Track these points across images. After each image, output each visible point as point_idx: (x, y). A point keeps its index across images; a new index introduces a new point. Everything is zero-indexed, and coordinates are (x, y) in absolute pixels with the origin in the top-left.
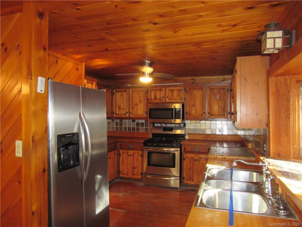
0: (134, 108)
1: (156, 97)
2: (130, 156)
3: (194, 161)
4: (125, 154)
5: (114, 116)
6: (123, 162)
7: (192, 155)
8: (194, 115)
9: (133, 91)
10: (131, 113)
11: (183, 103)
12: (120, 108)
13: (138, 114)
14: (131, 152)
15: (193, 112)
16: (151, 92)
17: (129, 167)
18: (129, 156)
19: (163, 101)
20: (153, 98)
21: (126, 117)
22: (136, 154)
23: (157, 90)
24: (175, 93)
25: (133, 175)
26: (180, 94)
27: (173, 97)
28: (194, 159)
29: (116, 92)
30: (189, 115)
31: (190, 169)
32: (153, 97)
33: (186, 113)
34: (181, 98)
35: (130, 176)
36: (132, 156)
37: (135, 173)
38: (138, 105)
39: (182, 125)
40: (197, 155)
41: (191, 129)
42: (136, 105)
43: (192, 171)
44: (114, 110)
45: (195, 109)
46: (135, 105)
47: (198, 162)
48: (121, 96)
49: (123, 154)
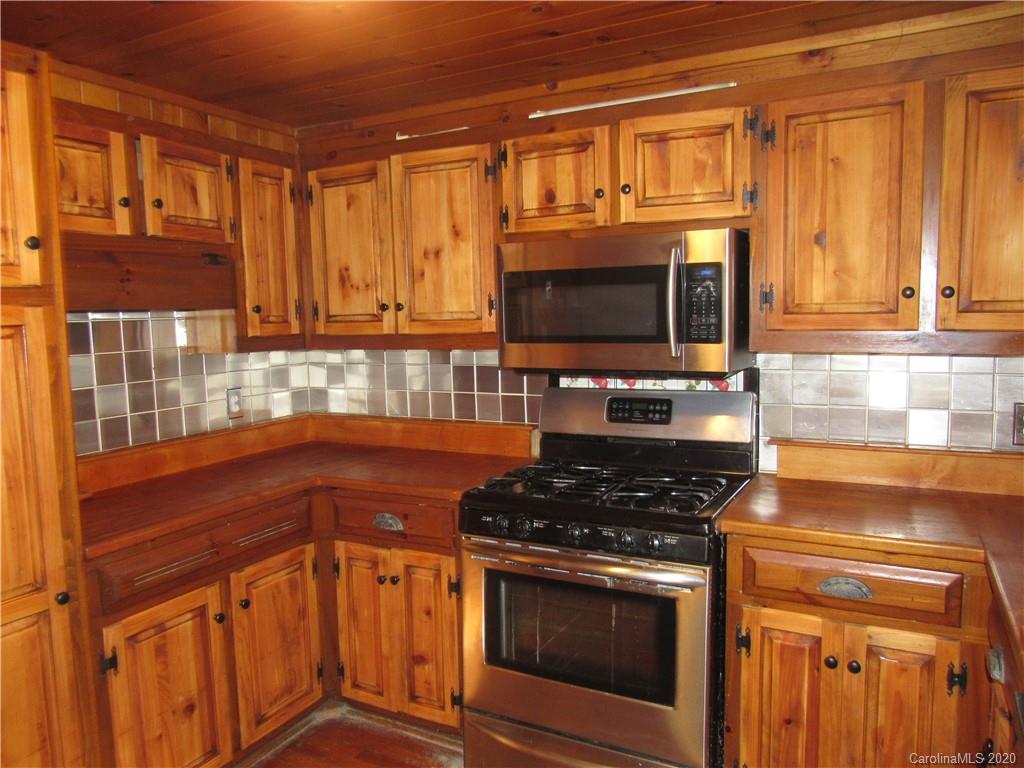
0: (423, 274)
1: (550, 197)
2: (388, 582)
3: (824, 667)
4: (361, 569)
5: (321, 329)
6: (353, 613)
7: (806, 623)
8: (821, 312)
9: (409, 170)
10: (405, 310)
11: (740, 226)
12: (344, 280)
13: (447, 317)
14: (396, 559)
15: (818, 291)
16: (518, 163)
17: (385, 648)
18: (381, 580)
19: (601, 223)
20: (535, 205)
21: (378, 332)
22: (423, 576)
23: (558, 146)
24: (683, 153)
25: (413, 698)
26: (719, 165)
27: (666, 185)
28: (825, 654)
29: (325, 183)
30: (786, 312)
31: (788, 722)
32: (531, 200)
33: (766, 298)
34: (723, 193)
35: (395, 701)
36: (401, 583)
37: (420, 690)
38: (445, 257)
39: (737, 382)
40: (848, 627)
41: (796, 411)
42: (432, 256)
43: (802, 736)
44: (318, 296)
45: (831, 265)
46: (426, 254)
47: (854, 683)
48: (349, 205)
49: (349, 567)
